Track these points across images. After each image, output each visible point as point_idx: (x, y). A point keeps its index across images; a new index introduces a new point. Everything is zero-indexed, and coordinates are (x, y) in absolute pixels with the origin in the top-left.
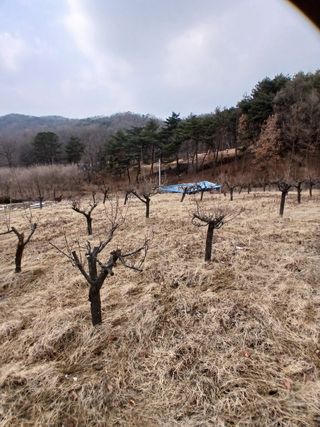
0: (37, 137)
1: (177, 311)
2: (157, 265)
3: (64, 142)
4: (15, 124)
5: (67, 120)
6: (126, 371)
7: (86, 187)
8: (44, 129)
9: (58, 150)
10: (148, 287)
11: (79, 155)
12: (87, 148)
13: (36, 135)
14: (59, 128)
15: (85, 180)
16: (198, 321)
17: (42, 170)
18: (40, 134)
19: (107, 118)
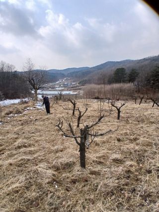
0: (116, 71)
1: (134, 190)
2: (146, 151)
3: (128, 72)
4: (109, 66)
5: (133, 61)
6: (77, 202)
7: (136, 95)
8: (120, 67)
9: (125, 76)
10: (129, 163)
11: (135, 78)
12: (140, 74)
13: (115, 70)
14: (128, 66)
15: (136, 91)
16: (143, 205)
17: (116, 86)
18: (118, 69)
19: (156, 57)
